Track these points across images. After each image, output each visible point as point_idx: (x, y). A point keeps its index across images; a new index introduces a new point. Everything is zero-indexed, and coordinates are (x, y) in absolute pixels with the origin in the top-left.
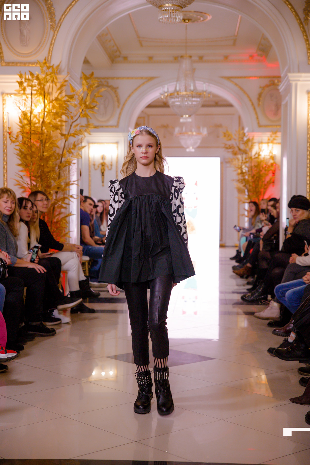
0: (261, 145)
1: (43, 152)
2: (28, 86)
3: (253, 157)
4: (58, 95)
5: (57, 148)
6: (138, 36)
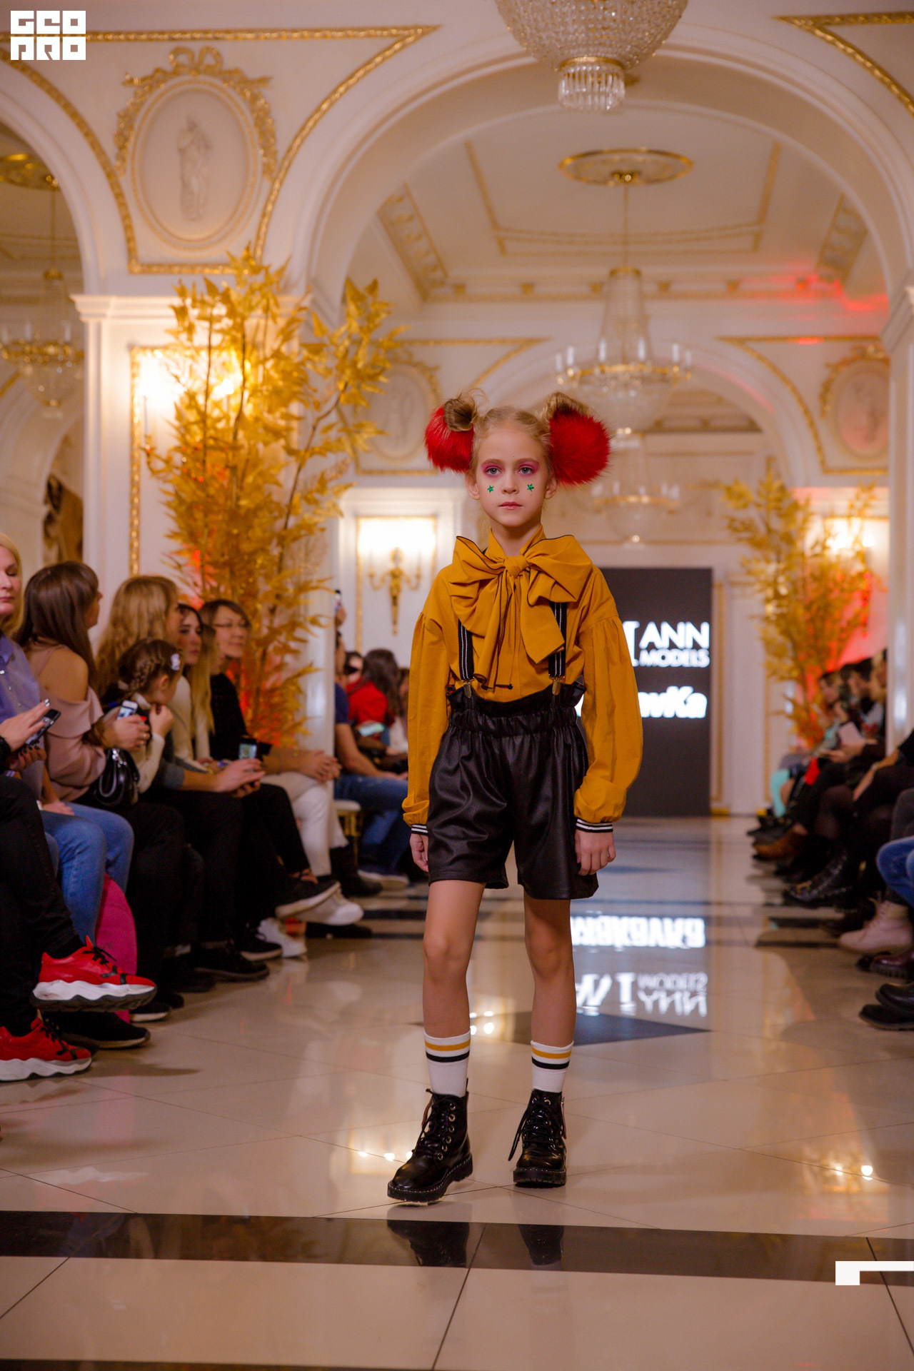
0: (829, 522)
1: (238, 498)
2: (201, 318)
3: (808, 553)
4: (280, 346)
5: (275, 488)
6: (495, 224)
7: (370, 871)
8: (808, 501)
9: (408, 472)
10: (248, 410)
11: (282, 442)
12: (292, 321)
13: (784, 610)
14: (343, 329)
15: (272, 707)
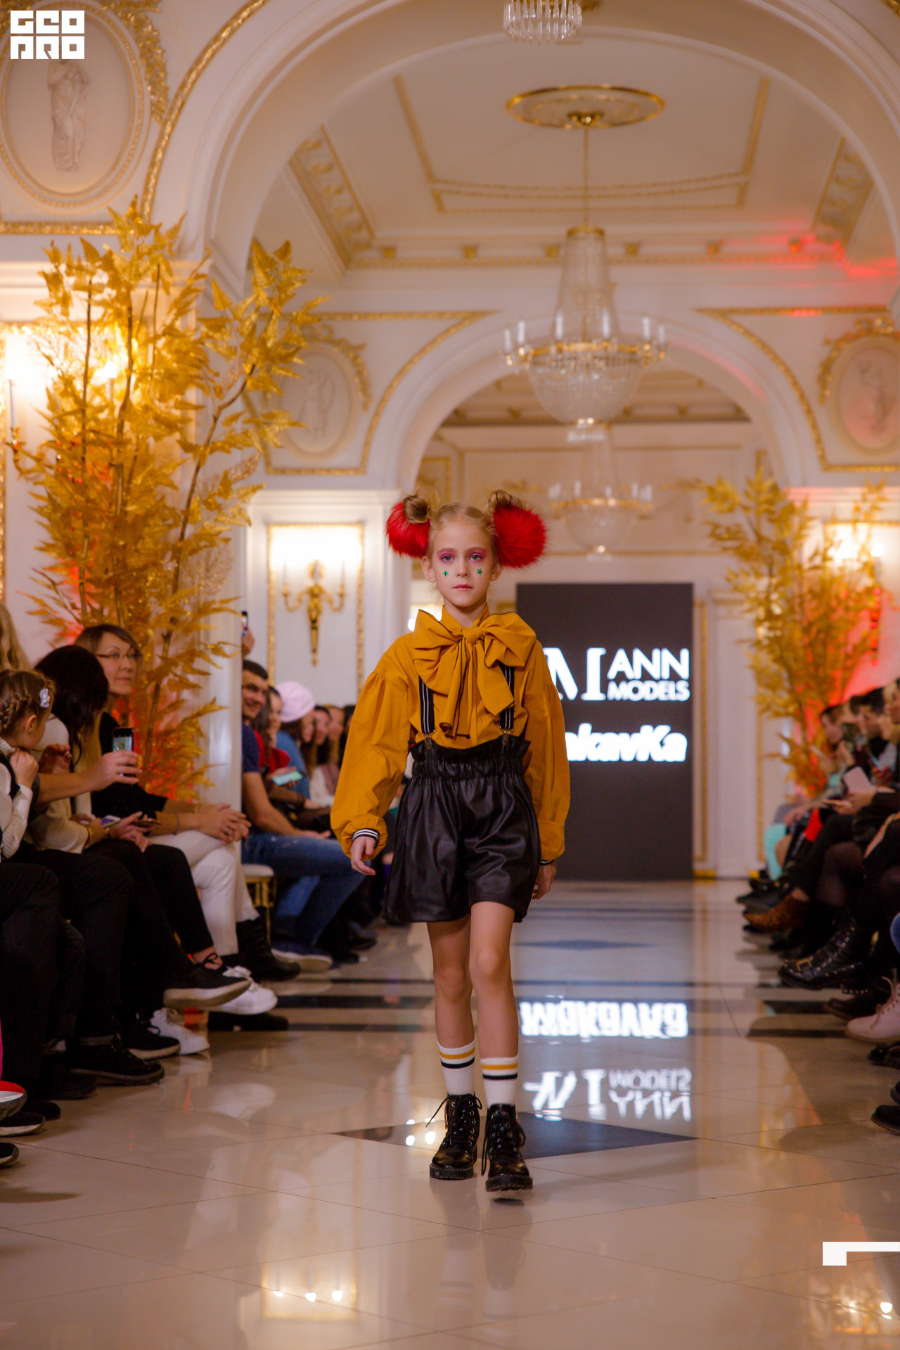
0: (831, 528)
1: (124, 503)
2: (77, 287)
3: (806, 565)
4: (173, 321)
5: (169, 490)
6: (430, 175)
7: (286, 950)
8: (805, 503)
9: (328, 470)
10: (136, 397)
11: (177, 435)
12: (188, 291)
13: (778, 633)
14: (249, 300)
15: (167, 753)
